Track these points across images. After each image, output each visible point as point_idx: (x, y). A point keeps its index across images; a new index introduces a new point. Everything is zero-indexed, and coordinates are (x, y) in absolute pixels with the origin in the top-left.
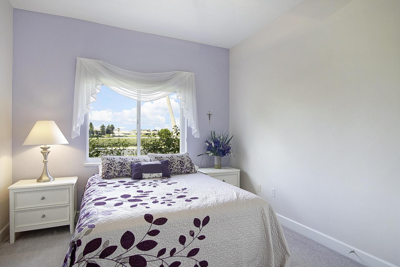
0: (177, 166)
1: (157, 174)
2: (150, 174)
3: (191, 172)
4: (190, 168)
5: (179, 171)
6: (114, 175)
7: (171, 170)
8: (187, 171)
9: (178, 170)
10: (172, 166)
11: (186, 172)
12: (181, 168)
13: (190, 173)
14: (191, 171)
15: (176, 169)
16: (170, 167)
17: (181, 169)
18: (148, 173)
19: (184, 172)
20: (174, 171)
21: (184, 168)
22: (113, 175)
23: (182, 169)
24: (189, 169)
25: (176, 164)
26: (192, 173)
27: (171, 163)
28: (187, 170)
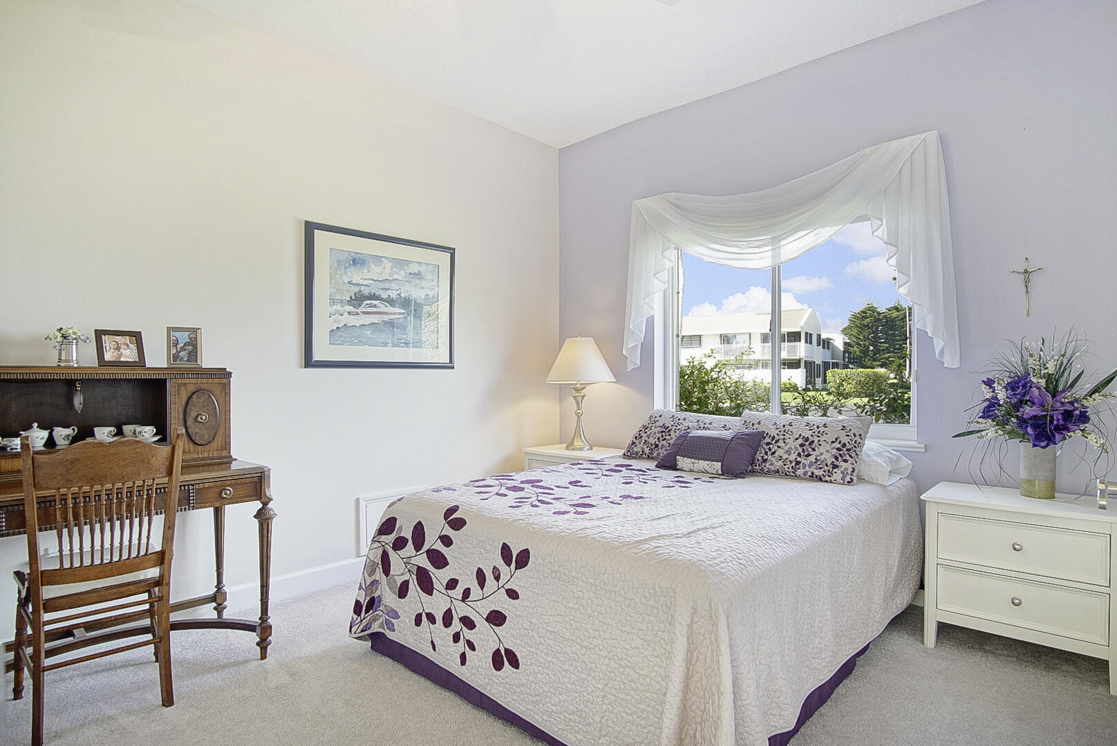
0: (788, 452)
1: (709, 462)
2: (693, 460)
3: (828, 478)
4: (827, 465)
5: (788, 468)
6: (643, 452)
7: (765, 461)
8: (812, 473)
9: (785, 465)
10: (773, 450)
11: (810, 474)
12: (799, 459)
13: (826, 481)
14: (829, 476)
15: (780, 460)
16: (766, 452)
17: (793, 464)
18: (688, 458)
19: (805, 473)
20: (772, 464)
21: (807, 462)
22: (641, 453)
23: (798, 463)
24: (821, 468)
25: (786, 448)
26: (831, 482)
27: (773, 442)
28: (815, 471)
